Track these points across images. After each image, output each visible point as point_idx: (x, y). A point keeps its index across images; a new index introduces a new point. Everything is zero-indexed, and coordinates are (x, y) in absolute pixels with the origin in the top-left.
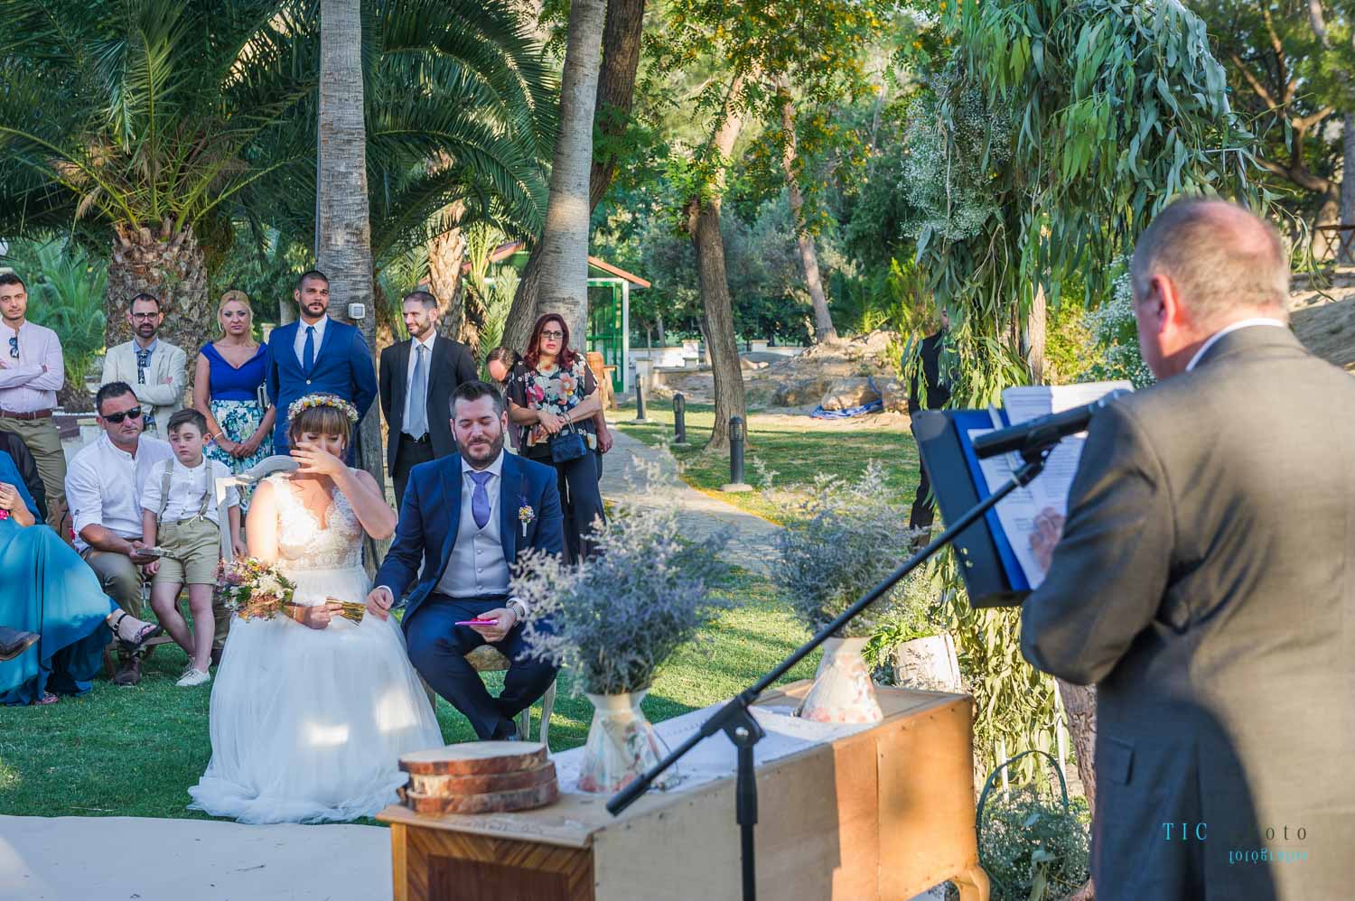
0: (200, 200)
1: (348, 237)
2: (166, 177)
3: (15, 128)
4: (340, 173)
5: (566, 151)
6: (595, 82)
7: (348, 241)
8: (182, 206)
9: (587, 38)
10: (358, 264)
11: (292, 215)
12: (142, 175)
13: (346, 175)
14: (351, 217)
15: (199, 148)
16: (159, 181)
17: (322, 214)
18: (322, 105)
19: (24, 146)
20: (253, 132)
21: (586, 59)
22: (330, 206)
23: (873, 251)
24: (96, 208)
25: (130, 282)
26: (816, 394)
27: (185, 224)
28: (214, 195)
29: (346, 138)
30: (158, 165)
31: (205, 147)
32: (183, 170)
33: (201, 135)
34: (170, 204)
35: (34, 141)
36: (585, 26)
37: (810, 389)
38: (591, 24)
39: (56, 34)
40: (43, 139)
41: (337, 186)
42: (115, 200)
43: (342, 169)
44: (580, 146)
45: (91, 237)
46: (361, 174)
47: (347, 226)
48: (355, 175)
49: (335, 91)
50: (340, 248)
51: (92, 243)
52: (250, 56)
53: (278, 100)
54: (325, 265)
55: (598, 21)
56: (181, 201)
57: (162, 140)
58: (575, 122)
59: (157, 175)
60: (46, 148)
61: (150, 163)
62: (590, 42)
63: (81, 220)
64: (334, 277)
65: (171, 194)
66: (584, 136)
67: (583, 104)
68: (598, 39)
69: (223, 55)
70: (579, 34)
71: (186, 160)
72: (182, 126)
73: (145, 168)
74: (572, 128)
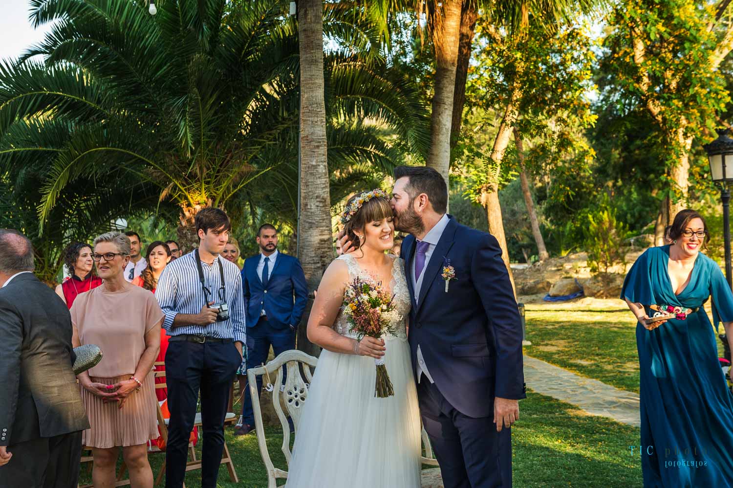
0: (228, 188)
1: (318, 204)
2: (209, 176)
3: (125, 149)
4: (312, 165)
5: (435, 152)
6: (451, 113)
7: (318, 206)
8: (218, 192)
9: (446, 87)
10: (324, 220)
11: (271, 201)
12: (196, 175)
13: (315, 167)
14: (319, 192)
15: (228, 158)
16: (205, 178)
17: (302, 191)
18: (302, 126)
19: (131, 159)
20: (257, 149)
21: (446, 100)
22: (307, 186)
23: (559, 213)
24: (171, 196)
25: (189, 237)
26: (544, 288)
27: (220, 202)
28: (235, 186)
29: (316, 144)
30: (205, 169)
31: (231, 158)
32: (218, 172)
33: (229, 151)
34: (212, 191)
35: (136, 157)
36: (445, 81)
37: (540, 286)
38: (448, 80)
39: (148, 96)
40: (141, 155)
41: (311, 173)
42: (181, 190)
43: (314, 163)
44: (443, 150)
45: (168, 215)
46: (325, 166)
47: (317, 197)
48: (322, 166)
49: (309, 117)
50: (313, 211)
51: (169, 218)
52: (255, 108)
53: (272, 130)
54: (304, 221)
55: (452, 78)
56: (217, 190)
57: (208, 155)
58: (440, 136)
59: (204, 174)
60: (143, 161)
61: (201, 168)
62: (448, 90)
63: (162, 202)
64: (309, 228)
65: (212, 186)
66: (446, 144)
67: (445, 125)
68: (453, 88)
69: (241, 104)
70: (441, 85)
71: (221, 166)
72: (218, 147)
73: (198, 171)
74: (439, 139)
